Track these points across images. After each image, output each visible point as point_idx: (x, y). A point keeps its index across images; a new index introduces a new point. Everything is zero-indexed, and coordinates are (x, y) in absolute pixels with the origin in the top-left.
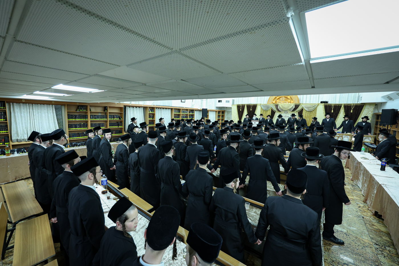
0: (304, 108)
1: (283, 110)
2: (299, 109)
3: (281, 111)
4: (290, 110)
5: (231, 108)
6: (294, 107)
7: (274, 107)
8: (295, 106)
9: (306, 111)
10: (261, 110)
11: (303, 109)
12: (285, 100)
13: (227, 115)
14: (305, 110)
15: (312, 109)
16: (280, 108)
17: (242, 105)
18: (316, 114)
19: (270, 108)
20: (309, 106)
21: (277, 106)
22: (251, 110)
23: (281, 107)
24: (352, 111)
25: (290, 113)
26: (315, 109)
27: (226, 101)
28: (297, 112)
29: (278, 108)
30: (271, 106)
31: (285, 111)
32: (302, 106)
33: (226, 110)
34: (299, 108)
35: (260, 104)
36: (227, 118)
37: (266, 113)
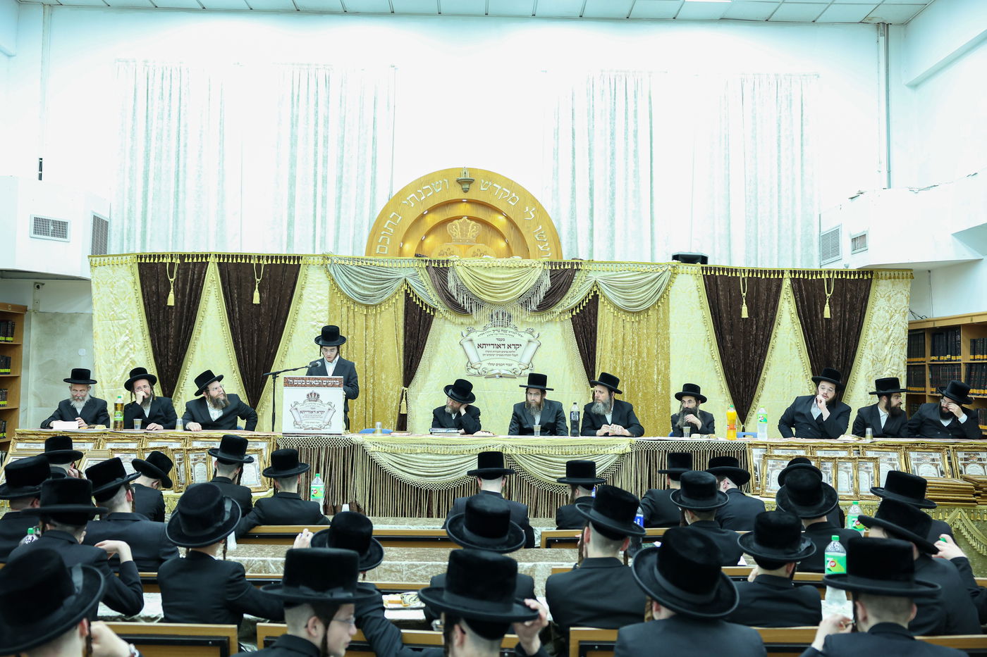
0: (603, 287)
1: (480, 304)
2: (576, 295)
3: (466, 306)
4: (524, 301)
5: (78, 285)
6: (547, 282)
7: (425, 278)
8: (555, 275)
9: (618, 308)
10: (331, 301)
11: (596, 297)
12: (478, 240)
13: (40, 347)
14: (610, 302)
15: (640, 296)
16: (461, 287)
17: (182, 257)
18: (667, 326)
19: (397, 285)
20: (628, 277)
21: (440, 272)
22: (256, 300)
23: (469, 282)
24: (827, 314)
25: (523, 322)
26: (662, 297)
27: (36, 220)
28: (568, 316)
29: (451, 285)
30: (403, 275)
31: (496, 310)
32: (594, 276)
33: (36, 302)
34: (575, 287)
35: (325, 257)
36: (41, 368)
37: (371, 323)
